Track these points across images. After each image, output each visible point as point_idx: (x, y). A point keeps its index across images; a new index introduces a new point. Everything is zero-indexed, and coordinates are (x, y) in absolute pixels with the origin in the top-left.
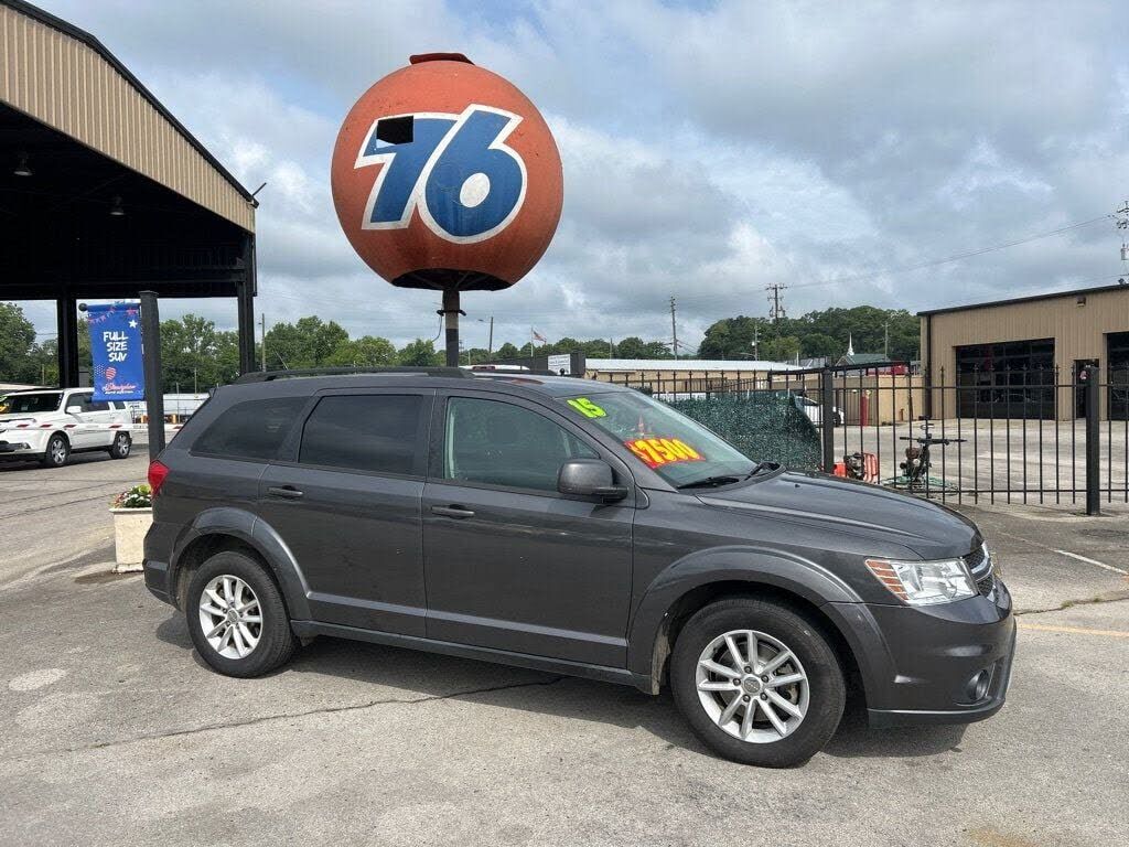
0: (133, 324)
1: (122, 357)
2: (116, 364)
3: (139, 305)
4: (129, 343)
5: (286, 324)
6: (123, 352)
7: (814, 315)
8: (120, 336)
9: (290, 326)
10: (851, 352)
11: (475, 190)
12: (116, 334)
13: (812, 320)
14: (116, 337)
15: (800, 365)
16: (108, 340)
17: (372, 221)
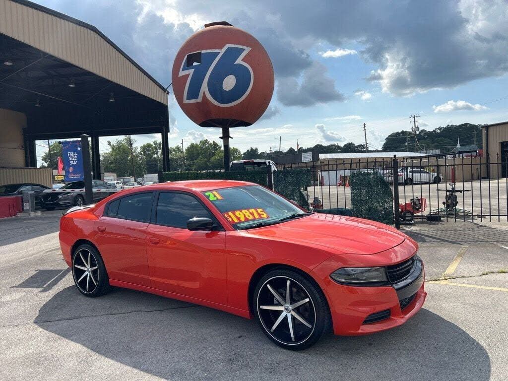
0: (79, 149)
1: (75, 163)
2: (73, 166)
3: (80, 141)
4: (78, 157)
5: (195, 143)
6: (76, 161)
7: (440, 129)
8: (74, 154)
9: (196, 144)
10: (459, 146)
11: (229, 82)
12: (72, 153)
13: (439, 131)
14: (72, 155)
15: (426, 153)
16: (70, 156)
17: (187, 99)
